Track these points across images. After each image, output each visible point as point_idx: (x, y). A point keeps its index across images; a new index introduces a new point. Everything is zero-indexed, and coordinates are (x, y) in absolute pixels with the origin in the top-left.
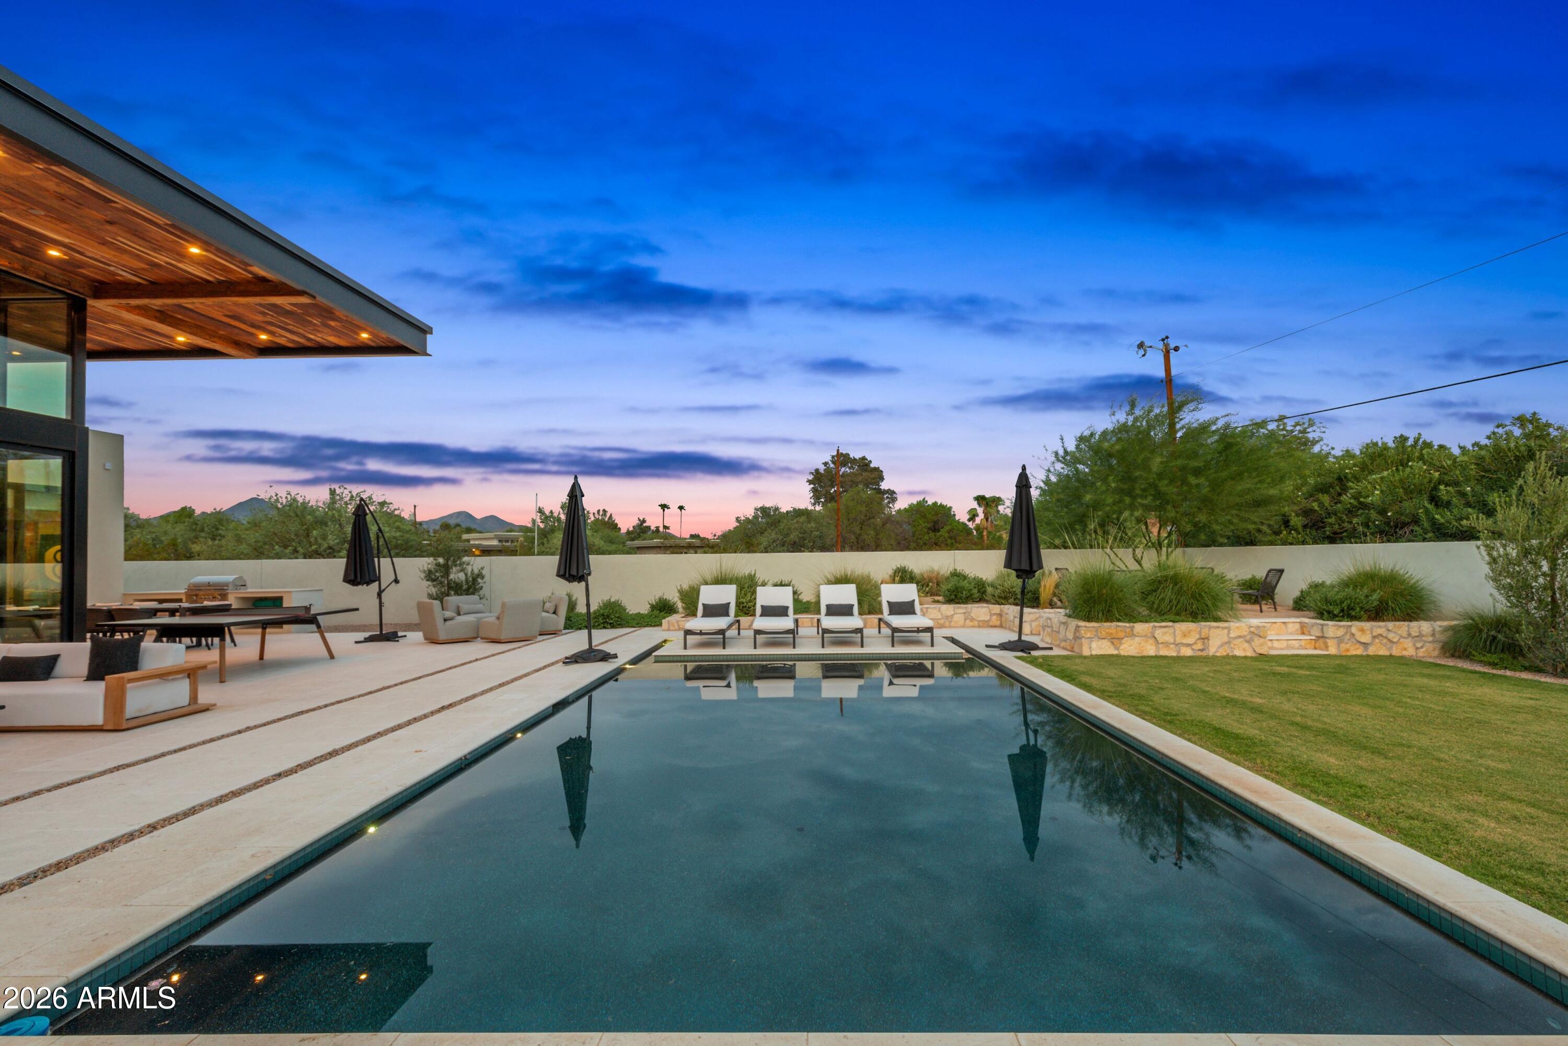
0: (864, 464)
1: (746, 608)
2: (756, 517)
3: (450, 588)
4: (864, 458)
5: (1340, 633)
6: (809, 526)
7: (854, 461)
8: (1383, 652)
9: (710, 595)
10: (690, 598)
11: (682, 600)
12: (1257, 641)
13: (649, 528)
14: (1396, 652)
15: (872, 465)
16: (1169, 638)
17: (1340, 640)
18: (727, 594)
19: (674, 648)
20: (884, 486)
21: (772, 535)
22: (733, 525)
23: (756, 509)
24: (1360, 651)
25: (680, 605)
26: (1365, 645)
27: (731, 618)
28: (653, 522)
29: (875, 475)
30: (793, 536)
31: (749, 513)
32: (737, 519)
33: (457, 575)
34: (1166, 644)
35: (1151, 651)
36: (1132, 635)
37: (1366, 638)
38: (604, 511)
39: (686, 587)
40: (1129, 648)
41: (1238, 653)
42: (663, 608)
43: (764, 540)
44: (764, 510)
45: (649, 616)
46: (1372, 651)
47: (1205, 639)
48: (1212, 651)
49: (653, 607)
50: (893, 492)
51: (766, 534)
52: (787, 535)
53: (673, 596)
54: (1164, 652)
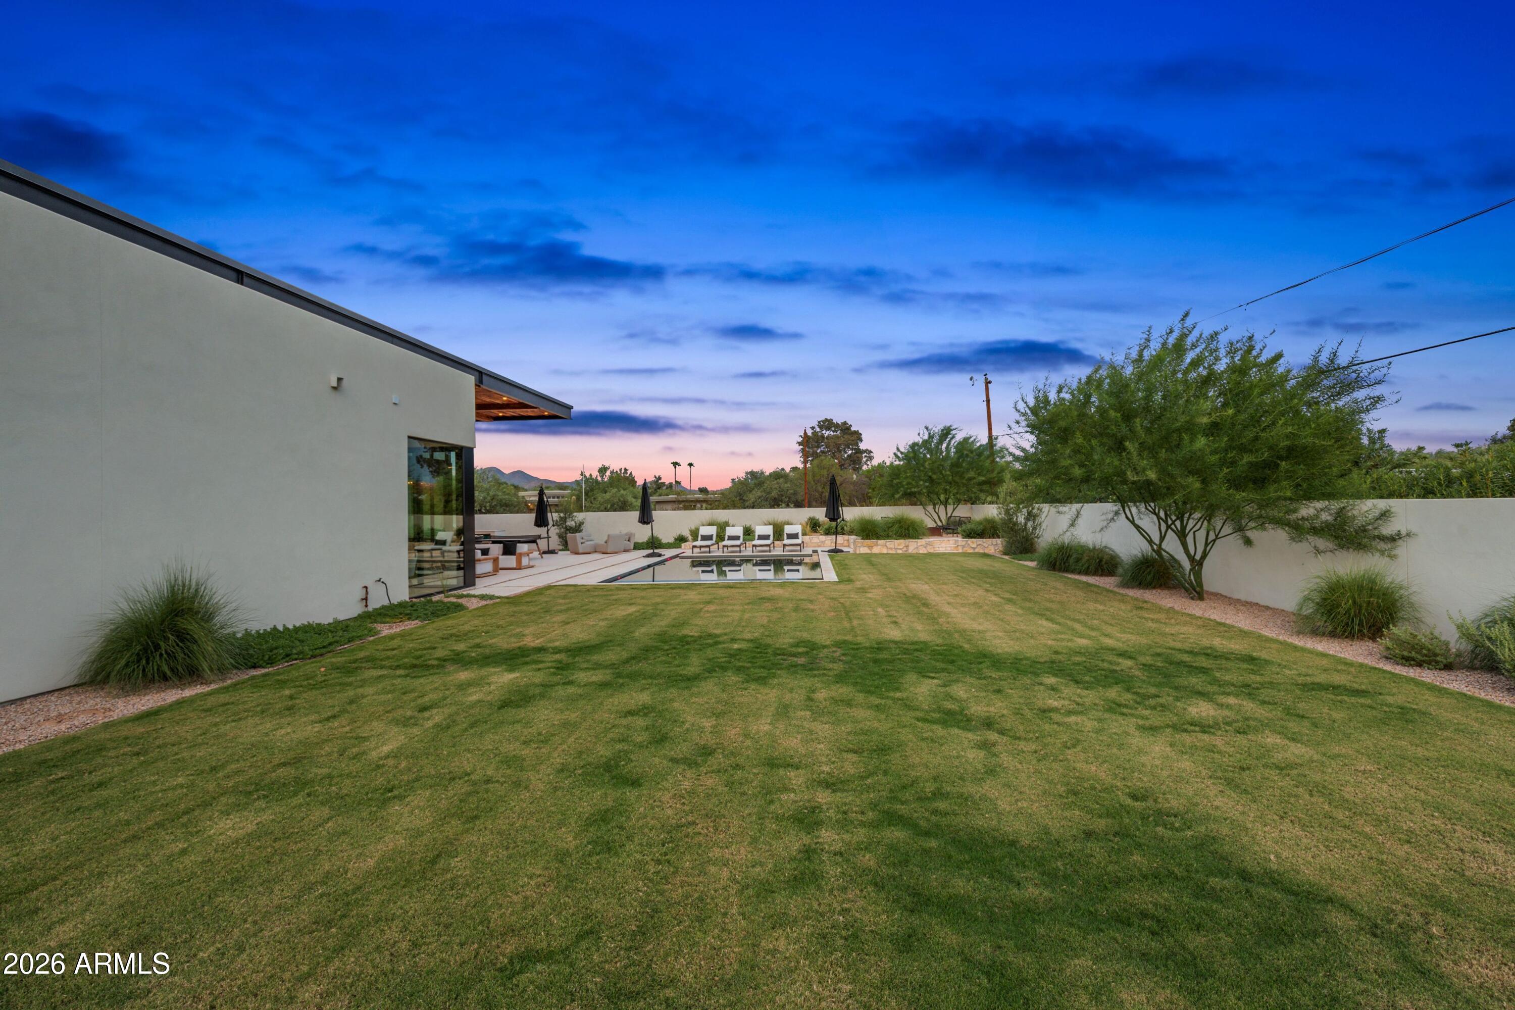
0: (845, 428)
1: (721, 537)
2: (746, 479)
3: (567, 530)
4: (845, 423)
5: (964, 543)
6: (786, 485)
7: (837, 425)
8: (982, 551)
9: (704, 531)
10: (695, 534)
11: (691, 535)
12: (929, 547)
13: (663, 484)
14: (986, 551)
15: (852, 429)
16: (892, 546)
17: (963, 547)
18: (712, 530)
19: (689, 553)
20: (862, 446)
21: (758, 493)
22: (728, 485)
23: (747, 473)
24: (971, 551)
25: (690, 538)
26: (974, 548)
27: (713, 541)
28: (668, 479)
29: (856, 436)
30: (774, 494)
31: (742, 475)
32: (733, 480)
33: (570, 523)
34: (891, 549)
35: (885, 551)
36: (877, 545)
37: (974, 546)
38: (626, 470)
39: (693, 528)
40: (876, 550)
41: (921, 552)
42: (681, 540)
43: (752, 497)
44: (753, 474)
45: (674, 543)
46: (976, 551)
47: (907, 546)
48: (910, 551)
49: (676, 540)
50: (871, 452)
51: (754, 492)
52: (769, 493)
53: (687, 534)
54: (891, 552)
